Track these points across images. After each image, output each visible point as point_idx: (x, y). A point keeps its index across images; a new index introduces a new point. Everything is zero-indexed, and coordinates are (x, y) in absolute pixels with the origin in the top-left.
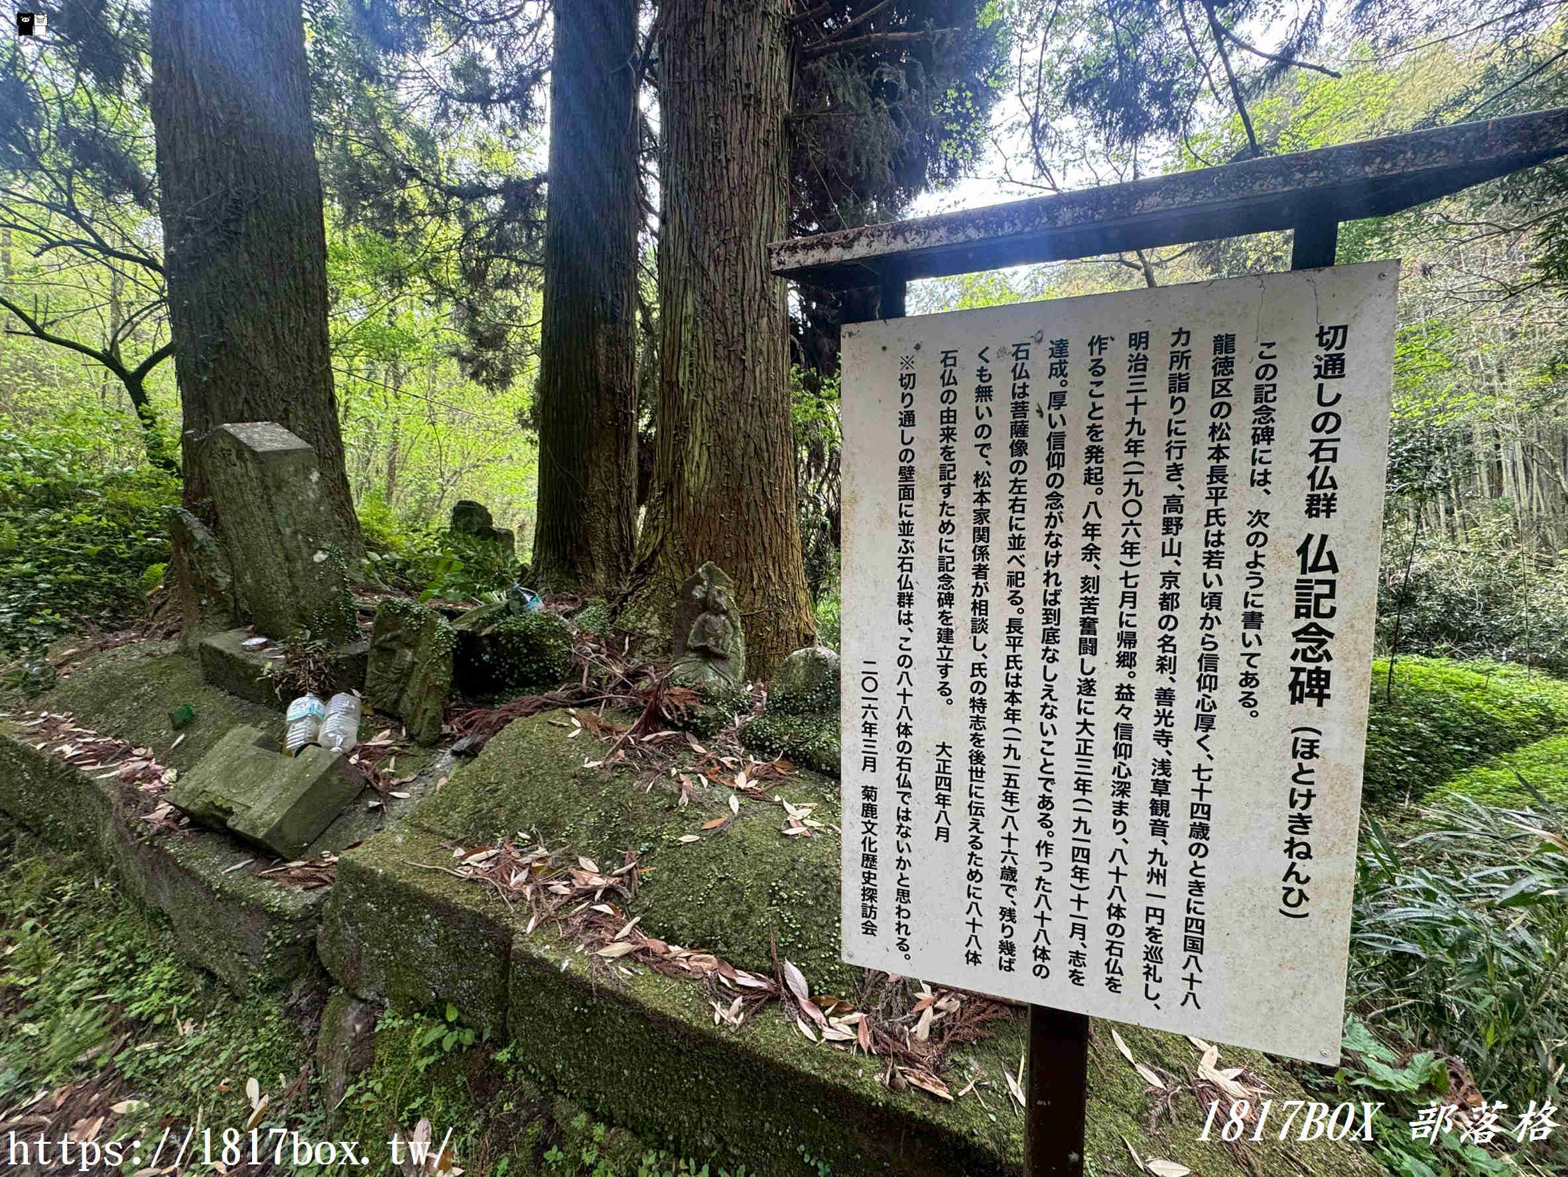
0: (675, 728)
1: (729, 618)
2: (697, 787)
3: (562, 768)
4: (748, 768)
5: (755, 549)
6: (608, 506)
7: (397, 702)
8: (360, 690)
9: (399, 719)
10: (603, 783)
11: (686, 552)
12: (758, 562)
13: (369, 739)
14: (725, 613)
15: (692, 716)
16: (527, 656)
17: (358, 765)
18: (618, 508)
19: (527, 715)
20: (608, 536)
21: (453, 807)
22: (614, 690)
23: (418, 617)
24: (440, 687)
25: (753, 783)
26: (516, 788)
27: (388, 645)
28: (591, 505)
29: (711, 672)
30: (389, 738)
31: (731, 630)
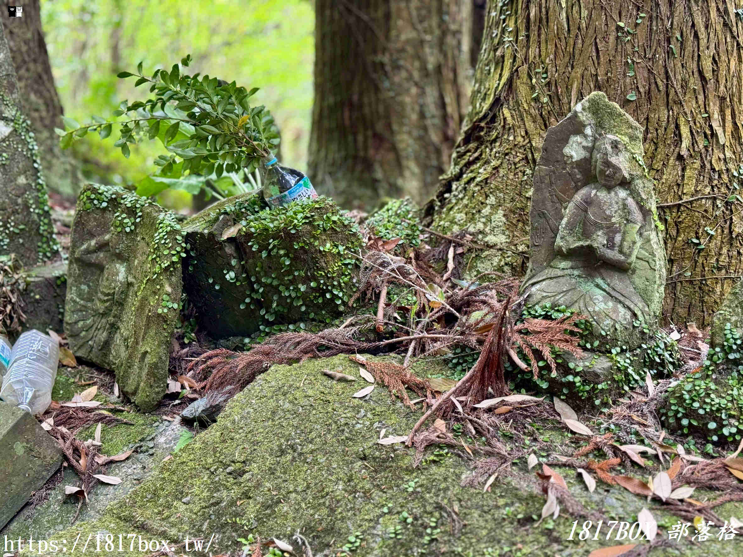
0: (533, 389)
1: (634, 194)
2: (577, 489)
3: (343, 442)
4: (675, 466)
5: (685, 85)
6: (423, 68)
7: (106, 345)
8: (59, 331)
9: (111, 373)
10: (409, 470)
11: (555, 98)
12: (690, 106)
13: (69, 399)
14: (625, 184)
15: (565, 370)
16: (289, 272)
17: (52, 433)
18: (439, 69)
19: (290, 362)
20: (422, 115)
21: (179, 495)
22: (429, 328)
23: (131, 211)
24: (163, 318)
25: (685, 492)
26: (272, 471)
27: (93, 258)
28: (397, 68)
29: (599, 294)
30: (96, 397)
31: (637, 216)
